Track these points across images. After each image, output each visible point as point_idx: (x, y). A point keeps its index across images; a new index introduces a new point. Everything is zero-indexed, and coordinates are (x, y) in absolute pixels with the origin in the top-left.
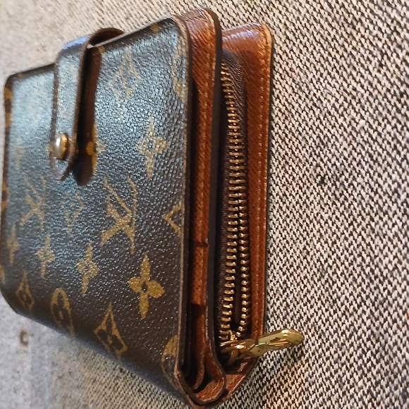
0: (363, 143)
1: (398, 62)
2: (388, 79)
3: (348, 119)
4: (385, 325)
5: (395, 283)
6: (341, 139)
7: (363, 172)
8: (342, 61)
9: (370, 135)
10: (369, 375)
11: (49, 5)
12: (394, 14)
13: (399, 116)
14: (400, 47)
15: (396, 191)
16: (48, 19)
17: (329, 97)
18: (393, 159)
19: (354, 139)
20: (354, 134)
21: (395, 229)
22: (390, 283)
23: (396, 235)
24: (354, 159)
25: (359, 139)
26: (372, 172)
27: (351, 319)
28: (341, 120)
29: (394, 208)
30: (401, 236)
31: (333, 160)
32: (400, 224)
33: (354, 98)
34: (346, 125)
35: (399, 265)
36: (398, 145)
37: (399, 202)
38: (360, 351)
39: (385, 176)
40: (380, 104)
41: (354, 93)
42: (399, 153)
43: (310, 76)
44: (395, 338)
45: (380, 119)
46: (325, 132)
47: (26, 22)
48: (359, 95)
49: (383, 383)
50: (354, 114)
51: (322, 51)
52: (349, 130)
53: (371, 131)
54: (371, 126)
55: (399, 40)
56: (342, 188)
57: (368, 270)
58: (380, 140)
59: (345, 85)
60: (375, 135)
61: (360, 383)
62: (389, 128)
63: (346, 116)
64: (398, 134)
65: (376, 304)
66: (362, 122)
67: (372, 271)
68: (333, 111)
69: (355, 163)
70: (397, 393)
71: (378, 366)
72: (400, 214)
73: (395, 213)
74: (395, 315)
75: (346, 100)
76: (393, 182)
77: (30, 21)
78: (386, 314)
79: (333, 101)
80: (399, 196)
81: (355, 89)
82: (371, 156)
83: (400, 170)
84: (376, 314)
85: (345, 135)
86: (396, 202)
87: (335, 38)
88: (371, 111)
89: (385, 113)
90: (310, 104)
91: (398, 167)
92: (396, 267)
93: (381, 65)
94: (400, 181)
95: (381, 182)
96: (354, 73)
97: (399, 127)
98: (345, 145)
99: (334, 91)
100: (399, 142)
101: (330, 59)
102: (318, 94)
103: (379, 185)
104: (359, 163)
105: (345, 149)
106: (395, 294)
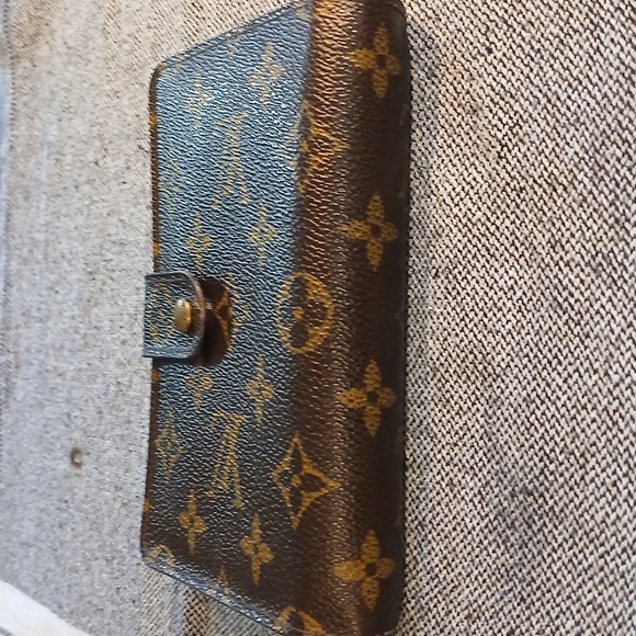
0: (480, 236)
1: (520, 156)
2: (507, 172)
3: (464, 210)
4: (498, 424)
5: (507, 381)
6: (455, 230)
7: (479, 266)
8: (466, 150)
9: (488, 229)
10: (480, 475)
11: (125, 42)
12: (517, 107)
13: (518, 211)
14: (521, 140)
15: (512, 288)
16: (124, 59)
17: (447, 185)
18: (511, 255)
19: (470, 231)
20: (470, 225)
21: (509, 326)
22: (503, 381)
23: (509, 332)
24: (469, 251)
25: (475, 231)
26: (488, 266)
27: (465, 418)
28: (456, 210)
29: (509, 304)
30: (515, 334)
31: (447, 252)
32: (514, 321)
33: (472, 188)
34: (461, 215)
35: (511, 363)
36: (516, 241)
37: (515, 298)
38: (472, 451)
39: (502, 271)
40: (498, 196)
41: (473, 183)
42: (517, 249)
43: (431, 161)
44: (506, 437)
45: (499, 213)
46: (440, 221)
47: (92, 57)
48: (479, 185)
49: (493, 483)
50: (470, 205)
51: (446, 137)
52: (464, 221)
53: (489, 224)
54: (488, 219)
55: (521, 133)
56: (454, 282)
57: (480, 367)
58: (498, 234)
59: (466, 174)
60: (492, 229)
61: (471, 484)
62: (507, 222)
63: (462, 206)
64: (516, 230)
65: (490, 401)
66: (479, 214)
67: (485, 368)
68: (448, 200)
69: (469, 256)
70: (506, 492)
71: (489, 466)
72: (515, 312)
73: (510, 310)
74: (506, 414)
75: (463, 189)
76: (510, 278)
77: (98, 58)
78: (499, 413)
79: (450, 188)
80: (515, 293)
81: (474, 179)
82: (488, 250)
83: (518, 267)
84: (490, 412)
85: (460, 226)
86: (511, 299)
87: (460, 125)
88: (489, 204)
89: (503, 206)
90: (429, 192)
91: (516, 263)
92: (508, 366)
93: (500, 157)
94: (517, 278)
95: (497, 277)
96: (477, 163)
97: (518, 222)
98: (460, 236)
99: (452, 179)
100: (517, 238)
101: (454, 145)
102: (437, 181)
103: (496, 282)
104: (475, 256)
105: (459, 241)
106: (507, 393)
